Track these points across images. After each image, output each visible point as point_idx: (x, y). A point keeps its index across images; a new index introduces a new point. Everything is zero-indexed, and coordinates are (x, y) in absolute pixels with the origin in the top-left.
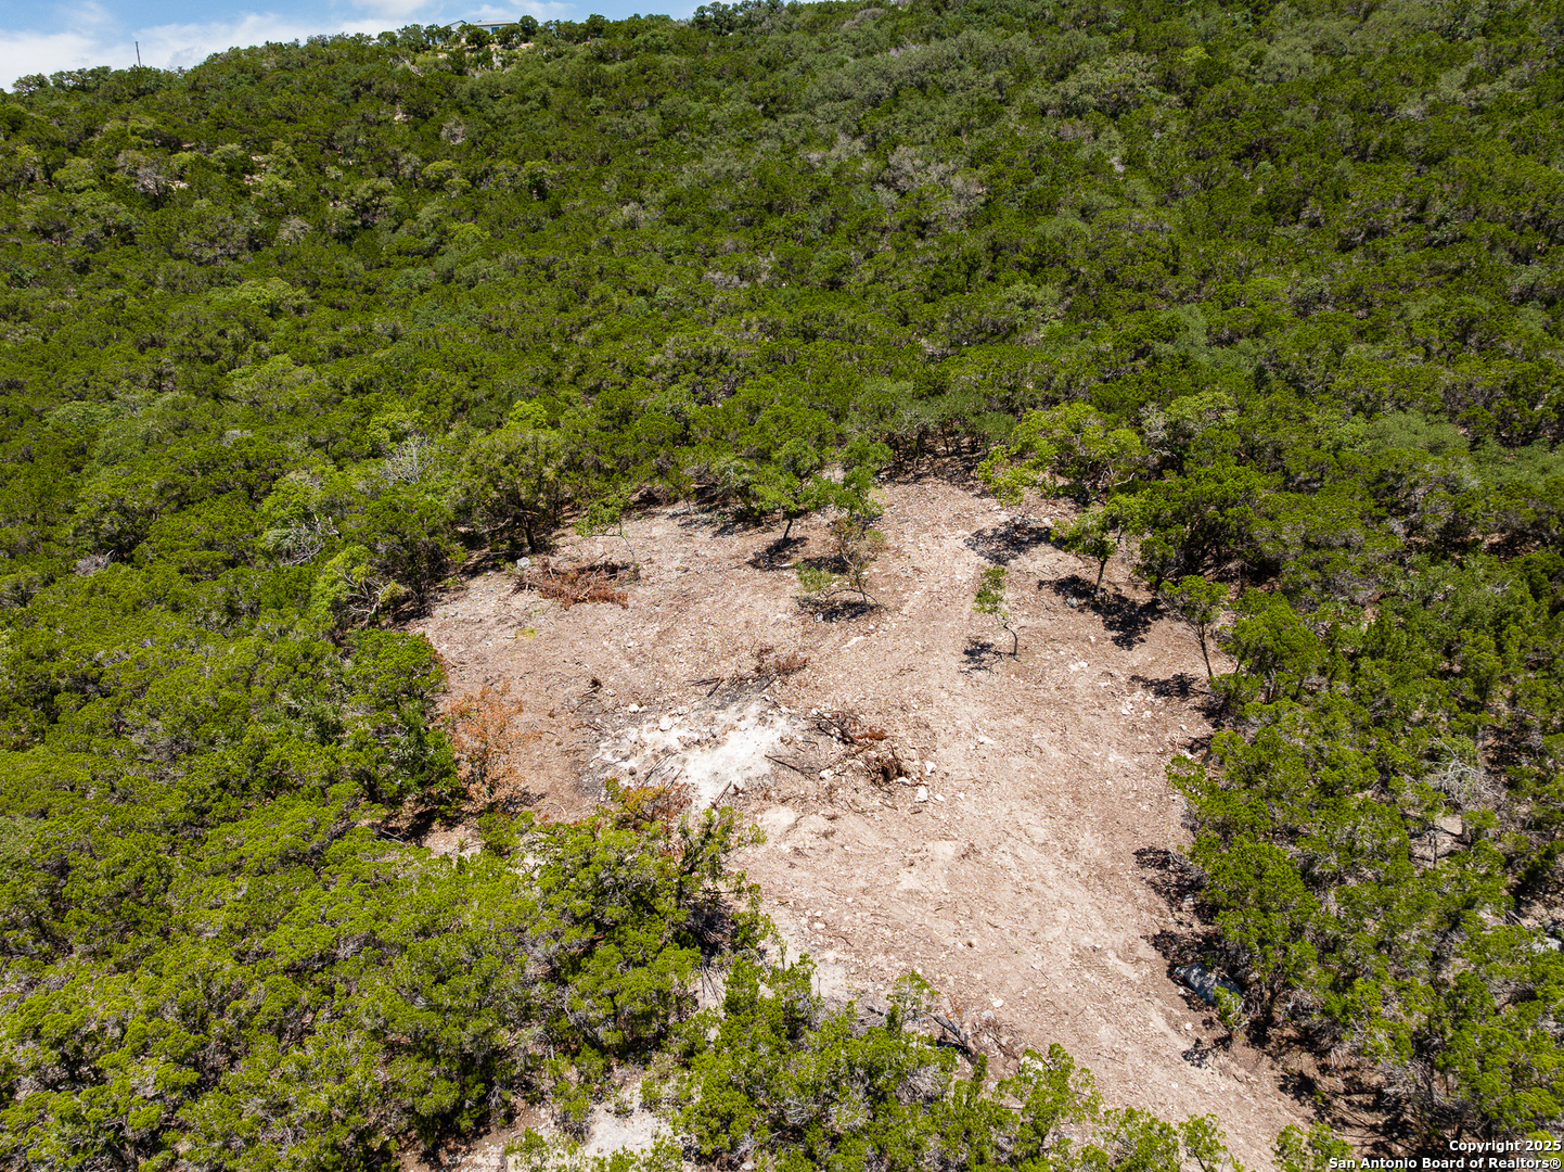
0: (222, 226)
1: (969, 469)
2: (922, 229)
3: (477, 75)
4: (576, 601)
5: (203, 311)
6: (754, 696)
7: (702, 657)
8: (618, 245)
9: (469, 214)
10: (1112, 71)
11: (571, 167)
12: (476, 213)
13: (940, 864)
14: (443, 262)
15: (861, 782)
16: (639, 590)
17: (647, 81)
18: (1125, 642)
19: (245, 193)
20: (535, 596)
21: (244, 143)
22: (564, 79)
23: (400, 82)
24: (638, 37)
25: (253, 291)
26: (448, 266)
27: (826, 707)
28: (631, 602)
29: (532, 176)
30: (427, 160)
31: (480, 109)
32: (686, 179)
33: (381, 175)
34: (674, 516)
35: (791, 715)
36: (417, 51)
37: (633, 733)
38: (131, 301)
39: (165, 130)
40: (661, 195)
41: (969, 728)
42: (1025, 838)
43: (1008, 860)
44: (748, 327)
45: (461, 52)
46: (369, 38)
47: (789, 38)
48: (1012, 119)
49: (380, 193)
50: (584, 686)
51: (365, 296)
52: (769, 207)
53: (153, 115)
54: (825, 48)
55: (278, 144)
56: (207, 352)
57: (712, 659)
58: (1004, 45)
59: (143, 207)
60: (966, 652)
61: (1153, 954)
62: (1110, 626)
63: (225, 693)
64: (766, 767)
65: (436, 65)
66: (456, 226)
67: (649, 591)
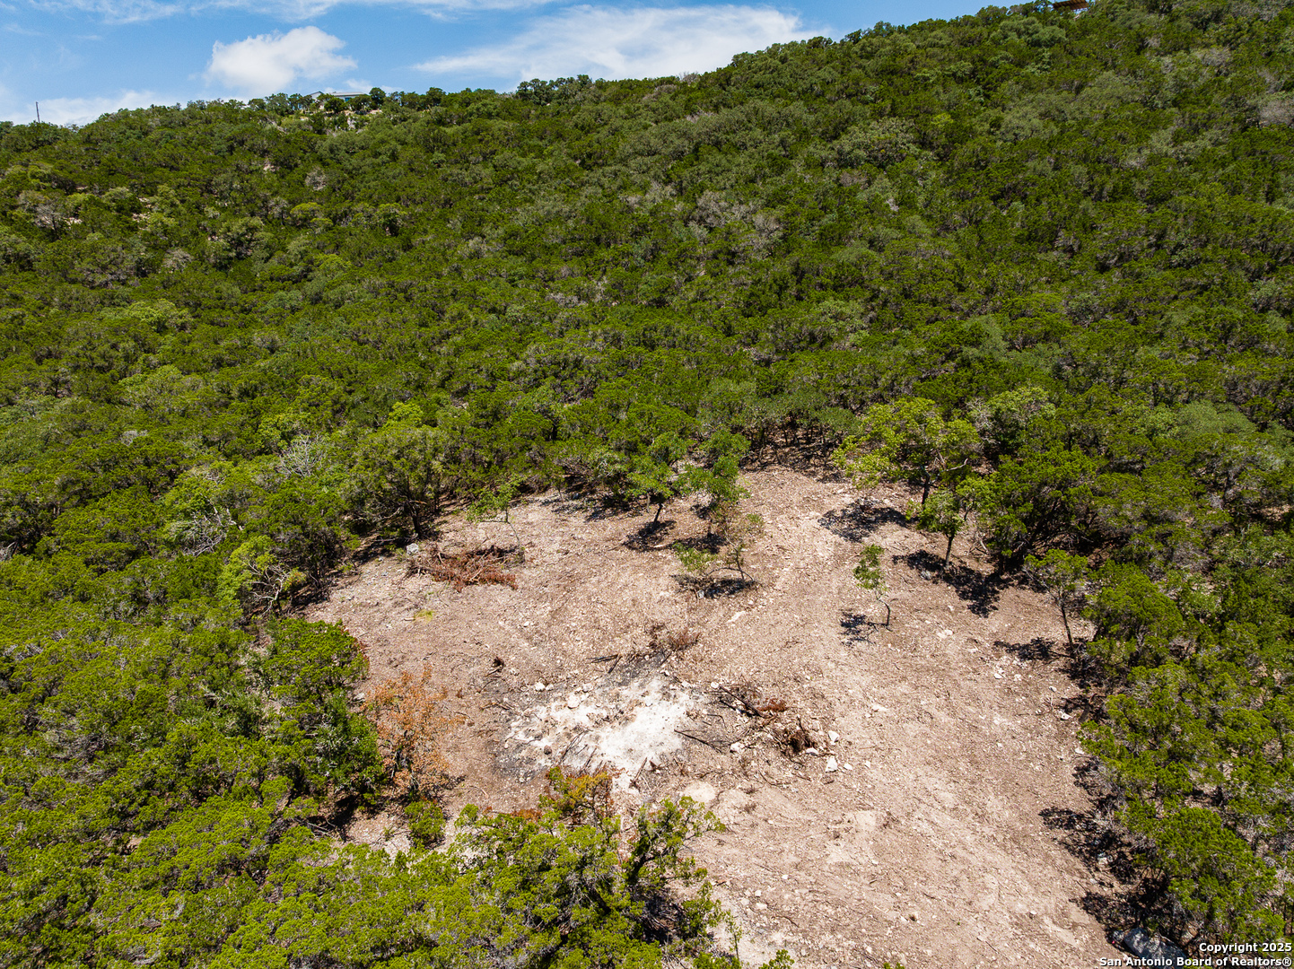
0: (113, 255)
1: (808, 458)
2: (732, 257)
3: (334, 135)
4: (467, 583)
5: (96, 327)
6: (653, 671)
7: (597, 634)
8: (468, 273)
9: (332, 247)
10: (878, 132)
11: (419, 209)
12: (337, 246)
13: (865, 835)
14: (311, 287)
15: (772, 754)
16: (526, 571)
17: (481, 141)
18: (981, 609)
19: (133, 229)
20: (427, 579)
21: (132, 187)
22: (410, 138)
23: (269, 138)
24: (472, 105)
25: (142, 311)
26: (316, 289)
27: (722, 680)
28: (520, 584)
29: (386, 216)
30: (293, 203)
31: (339, 162)
32: (521, 218)
33: (253, 215)
34: (546, 503)
35: (693, 690)
36: (282, 115)
37: (542, 712)
38: (29, 319)
39: (61, 174)
40: (501, 231)
41: (861, 696)
42: (936, 804)
43: (925, 827)
44: (595, 337)
45: (320, 116)
46: (241, 104)
47: (599, 107)
48: (797, 168)
49: (252, 229)
50: (487, 666)
51: (242, 315)
52: (597, 240)
53: (51, 161)
54: (632, 115)
55: (162, 188)
56: (100, 363)
57: (607, 636)
58: (785, 111)
59: (41, 239)
60: (843, 625)
61: (1086, 919)
62: (963, 596)
63: (141, 686)
64: (677, 743)
65: (299, 126)
66: (321, 256)
67: (535, 573)
